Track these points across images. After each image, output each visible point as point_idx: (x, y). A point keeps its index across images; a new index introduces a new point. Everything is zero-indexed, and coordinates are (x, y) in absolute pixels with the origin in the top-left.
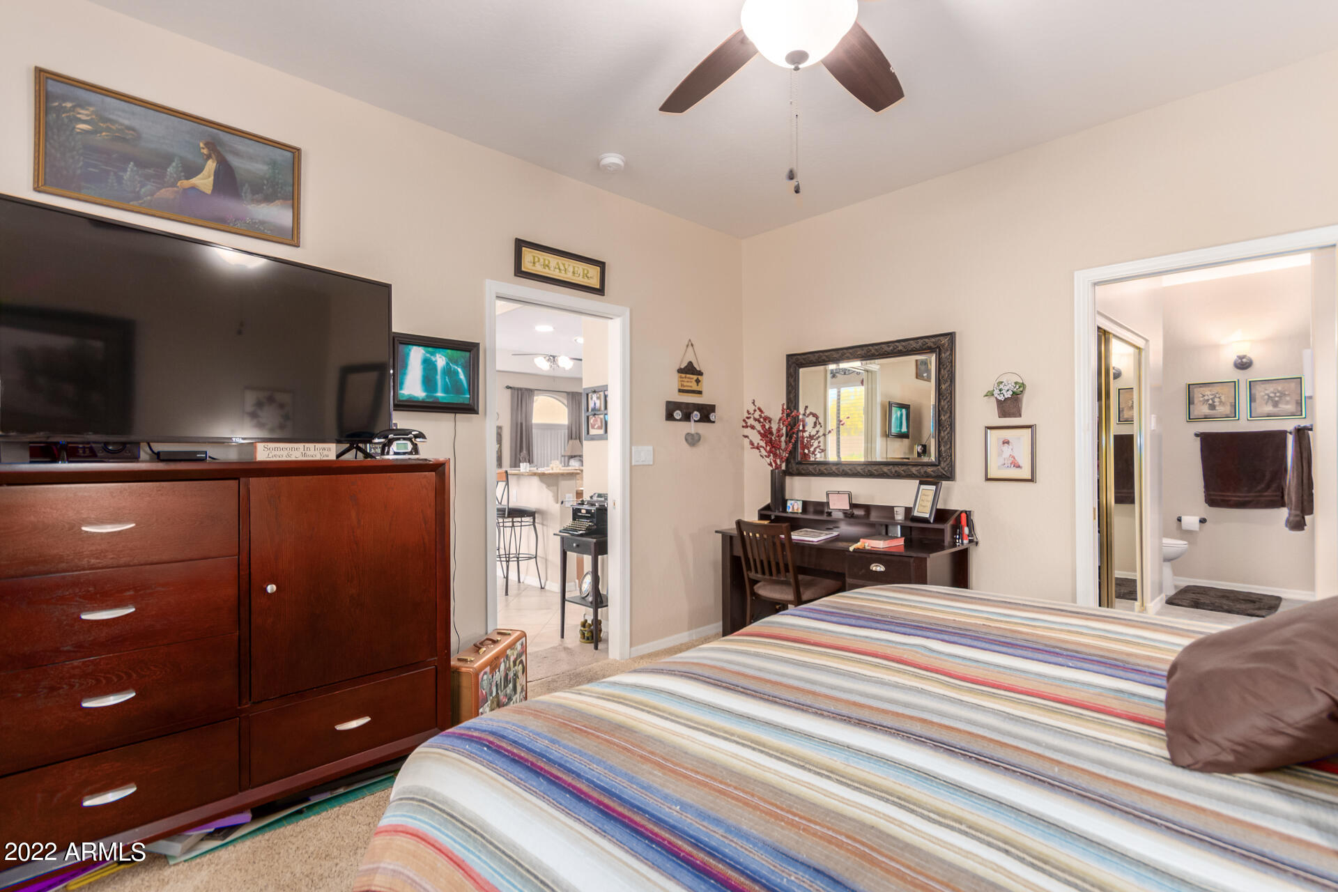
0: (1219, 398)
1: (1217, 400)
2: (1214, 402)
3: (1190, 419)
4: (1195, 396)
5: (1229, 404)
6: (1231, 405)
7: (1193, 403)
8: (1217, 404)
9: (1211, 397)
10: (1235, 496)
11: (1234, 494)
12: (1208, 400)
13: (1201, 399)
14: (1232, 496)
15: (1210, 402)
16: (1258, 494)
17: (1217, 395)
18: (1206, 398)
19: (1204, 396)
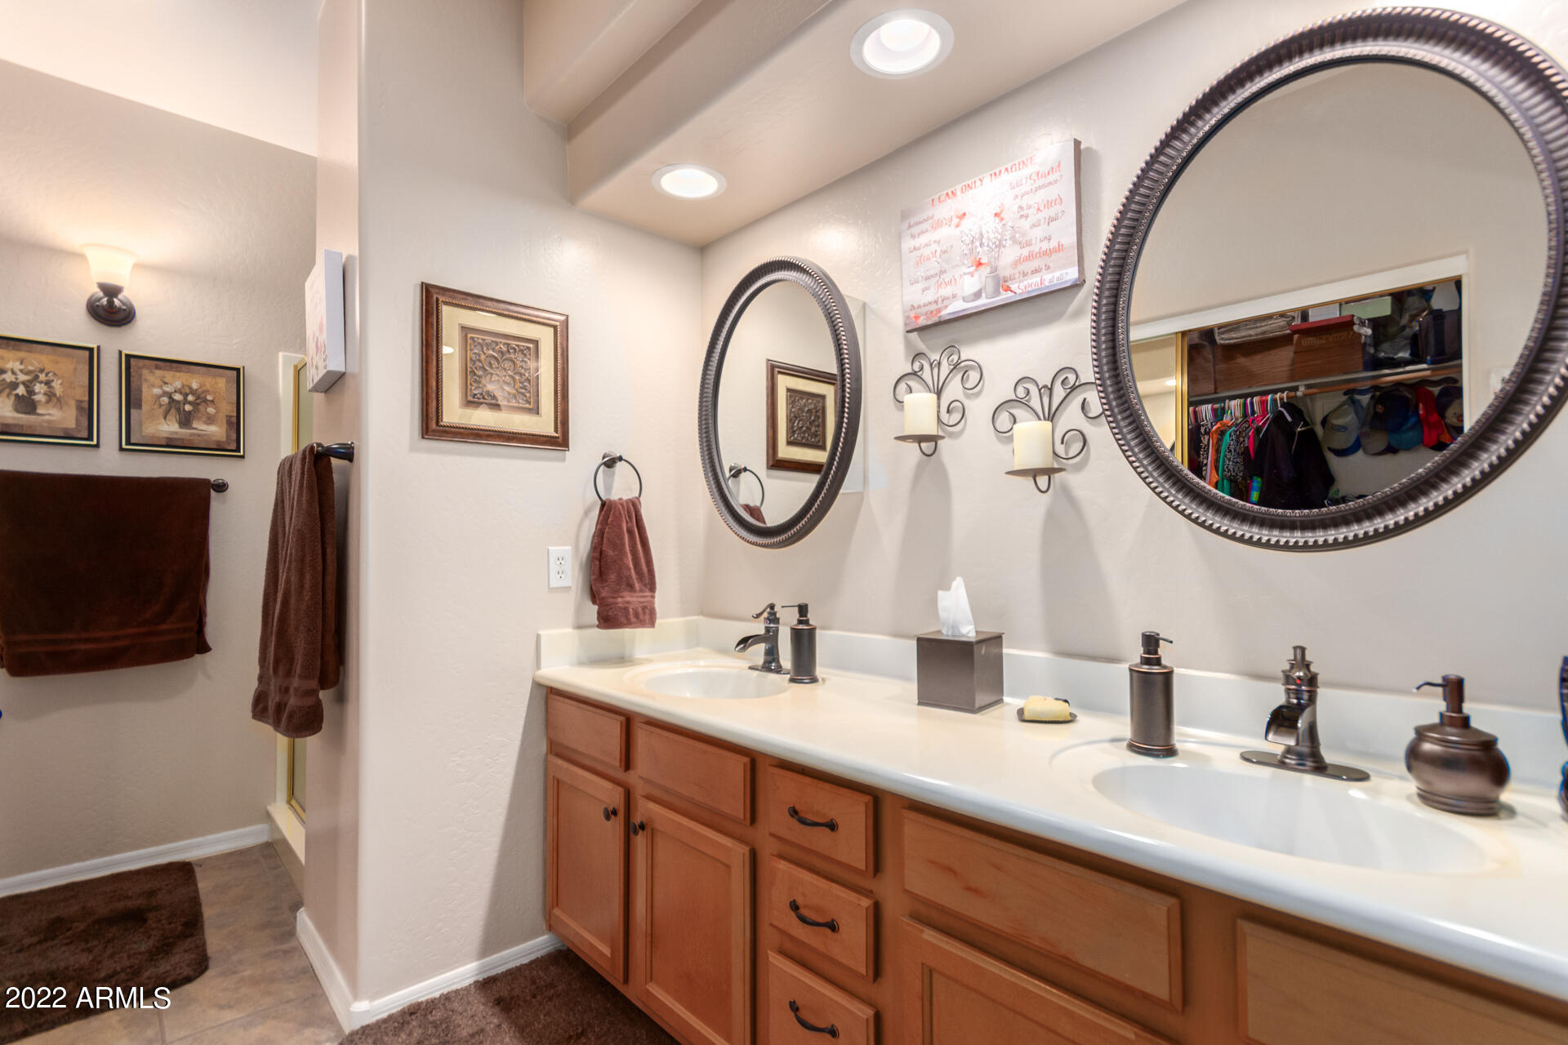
0: (47, 384)
2: (31, 393)
8: (40, 398)
9: (23, 378)
12: (13, 386)
15: (21, 391)
16: (143, 630)
17: (43, 378)
18: (9, 377)
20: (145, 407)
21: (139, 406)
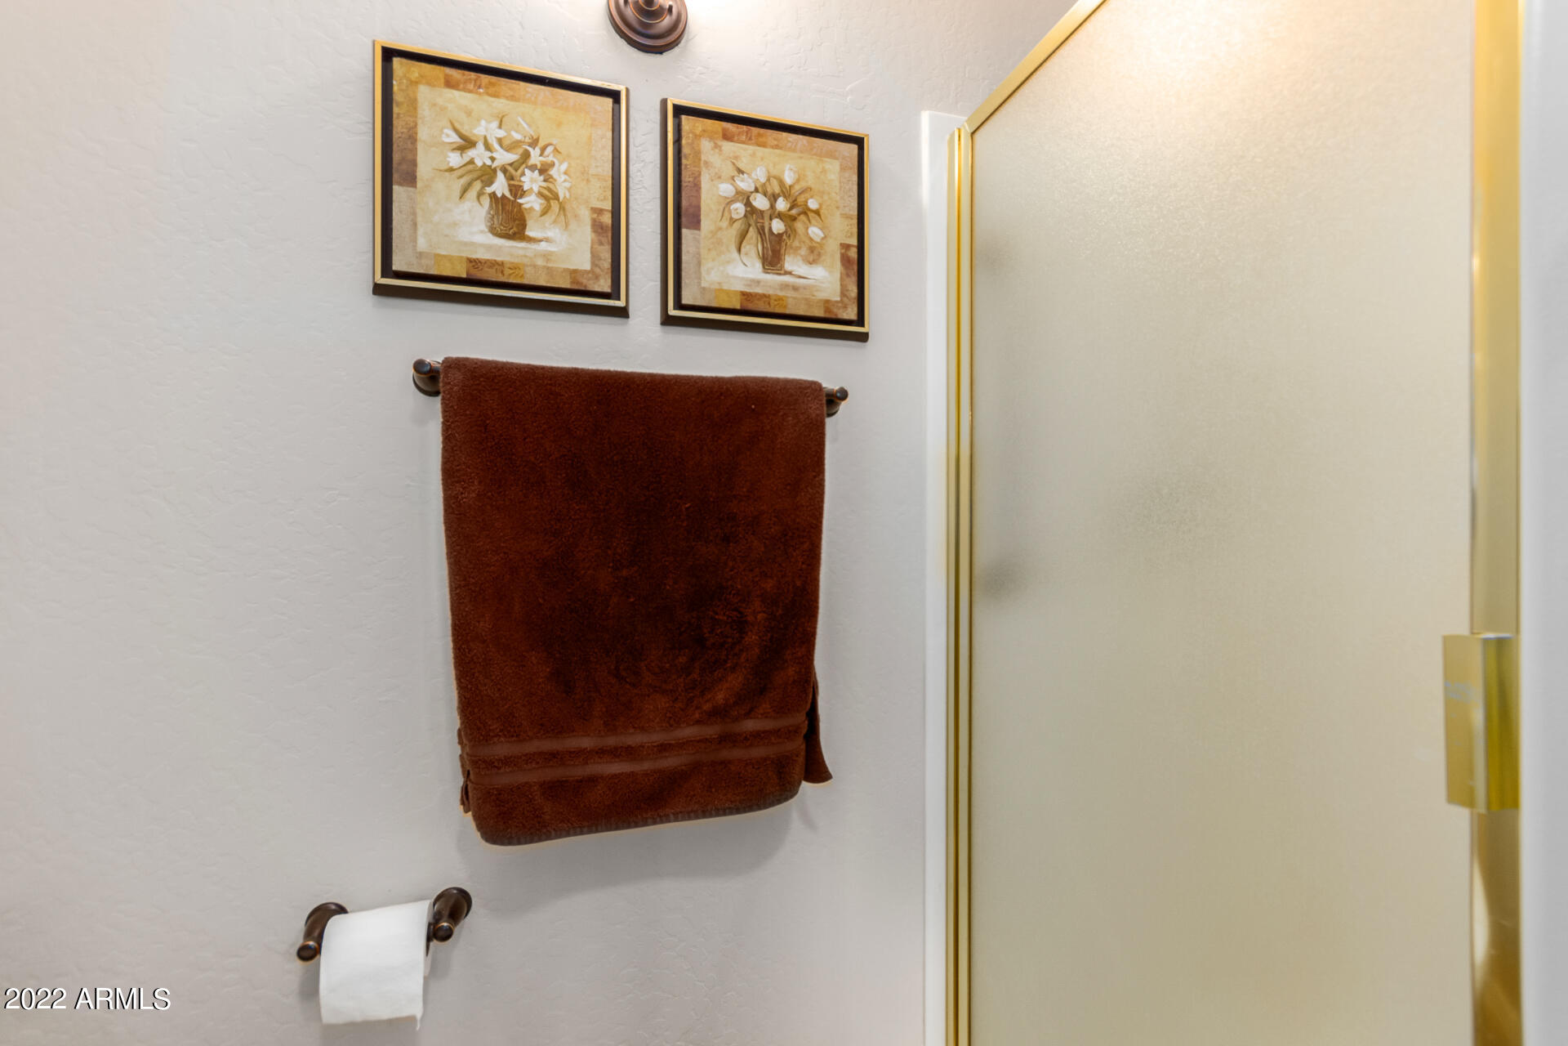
0: (544, 170)
1: (531, 181)
2: (517, 190)
3: (387, 271)
4: (423, 134)
5: (586, 216)
6: (597, 227)
7: (411, 179)
8: (531, 202)
9: (504, 157)
10: (615, 753)
11: (611, 741)
12: (487, 175)
13: (455, 160)
14: (602, 753)
15: (500, 186)
16: (711, 731)
17: (535, 158)
18: (479, 155)
19: (467, 143)
20: (706, 223)
21: (696, 224)
